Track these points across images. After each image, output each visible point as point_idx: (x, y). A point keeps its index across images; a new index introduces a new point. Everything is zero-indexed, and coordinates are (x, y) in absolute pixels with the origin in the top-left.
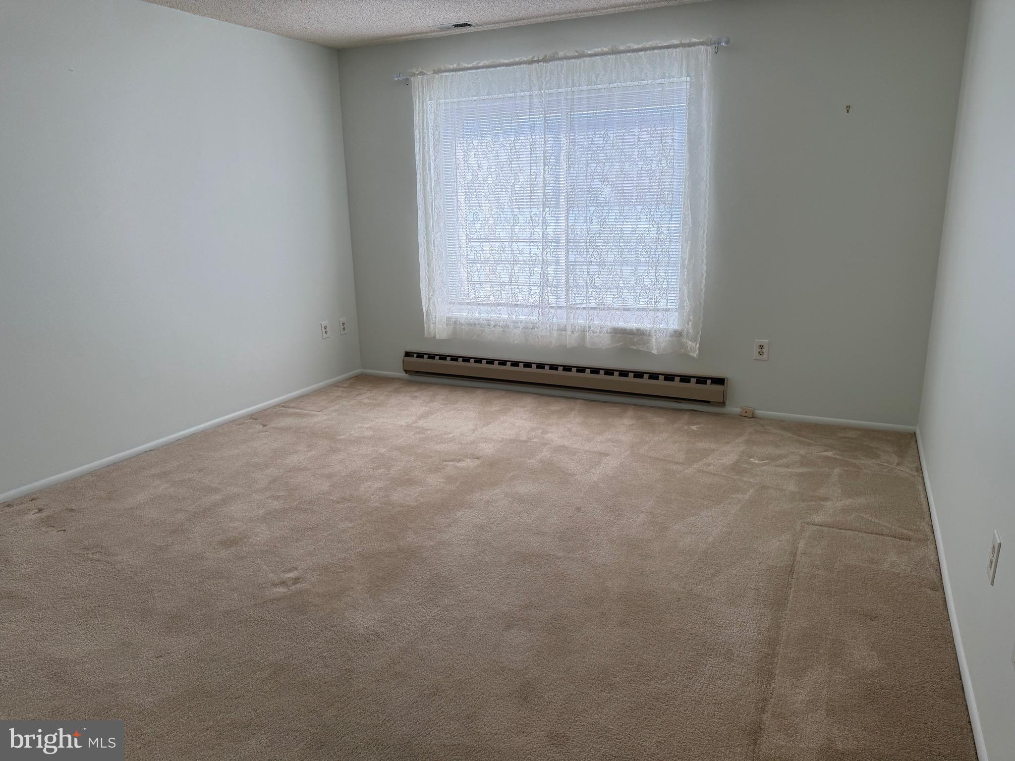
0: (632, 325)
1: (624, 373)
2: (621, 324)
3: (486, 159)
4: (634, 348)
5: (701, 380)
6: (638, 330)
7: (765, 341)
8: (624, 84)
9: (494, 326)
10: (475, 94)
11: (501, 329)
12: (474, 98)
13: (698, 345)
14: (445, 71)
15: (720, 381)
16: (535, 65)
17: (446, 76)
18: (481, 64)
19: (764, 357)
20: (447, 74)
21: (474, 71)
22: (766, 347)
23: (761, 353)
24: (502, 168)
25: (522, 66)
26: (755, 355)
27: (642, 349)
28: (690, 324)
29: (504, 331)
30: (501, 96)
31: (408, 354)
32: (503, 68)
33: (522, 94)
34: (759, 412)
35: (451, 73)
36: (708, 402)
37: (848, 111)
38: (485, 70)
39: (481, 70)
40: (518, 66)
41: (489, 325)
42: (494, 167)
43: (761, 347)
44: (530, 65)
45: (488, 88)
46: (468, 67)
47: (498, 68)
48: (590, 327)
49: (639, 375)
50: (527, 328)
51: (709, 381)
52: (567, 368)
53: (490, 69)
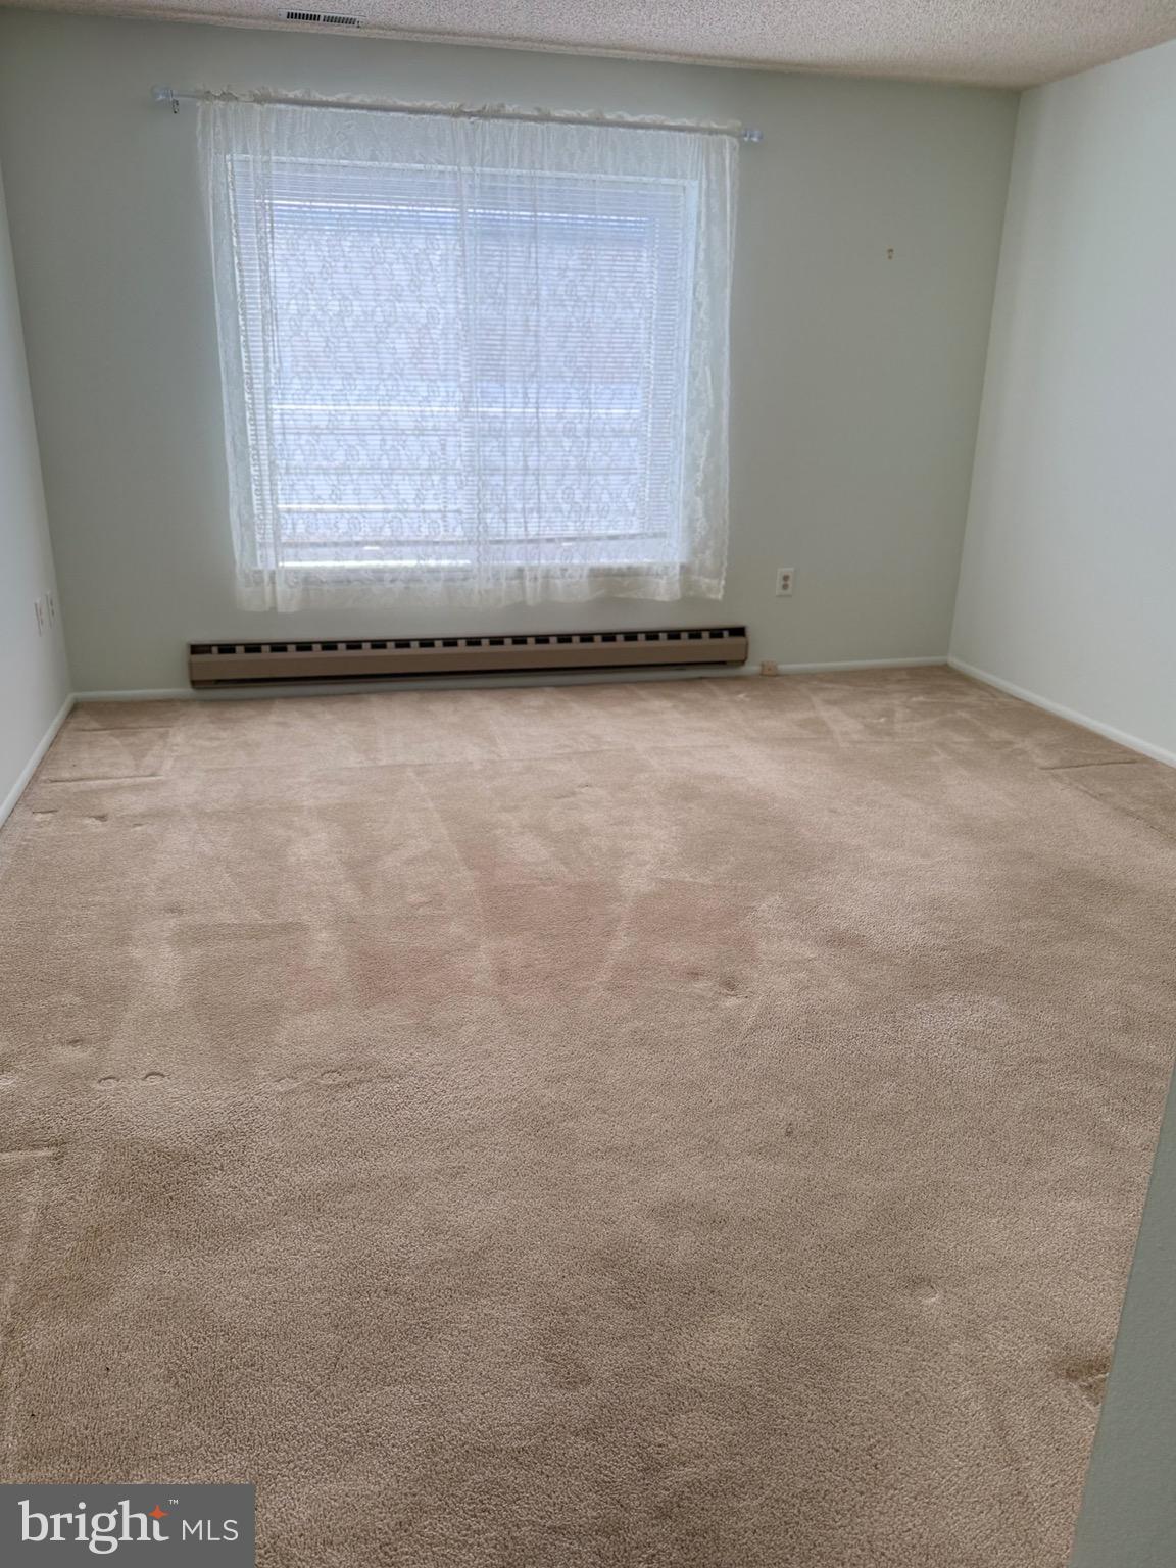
0: (622, 561)
1: (609, 637)
2: (604, 562)
3: (370, 276)
4: (621, 596)
5: (716, 633)
6: (629, 568)
7: (789, 570)
8: (613, 177)
9: (393, 581)
10: (343, 155)
11: (404, 585)
12: (345, 162)
13: (723, 582)
14: (280, 101)
15: (739, 632)
16: (464, 119)
17: (280, 111)
18: (356, 100)
19: (789, 591)
20: (282, 107)
21: (342, 111)
22: (791, 578)
23: (785, 587)
24: (400, 295)
25: (438, 118)
26: (778, 590)
27: (636, 597)
28: (708, 553)
29: (407, 588)
30: (396, 165)
31: (195, 649)
32: (401, 115)
33: (440, 168)
34: (783, 667)
35: (291, 108)
36: (723, 663)
37: (890, 258)
38: (365, 112)
39: (357, 111)
40: (432, 117)
41: (380, 580)
42: (386, 293)
43: (786, 578)
44: (453, 120)
45: (371, 148)
46: (327, 101)
47: (392, 114)
48: (564, 570)
49: (631, 636)
50: (452, 579)
51: (726, 633)
52: (520, 640)
53: (374, 113)
